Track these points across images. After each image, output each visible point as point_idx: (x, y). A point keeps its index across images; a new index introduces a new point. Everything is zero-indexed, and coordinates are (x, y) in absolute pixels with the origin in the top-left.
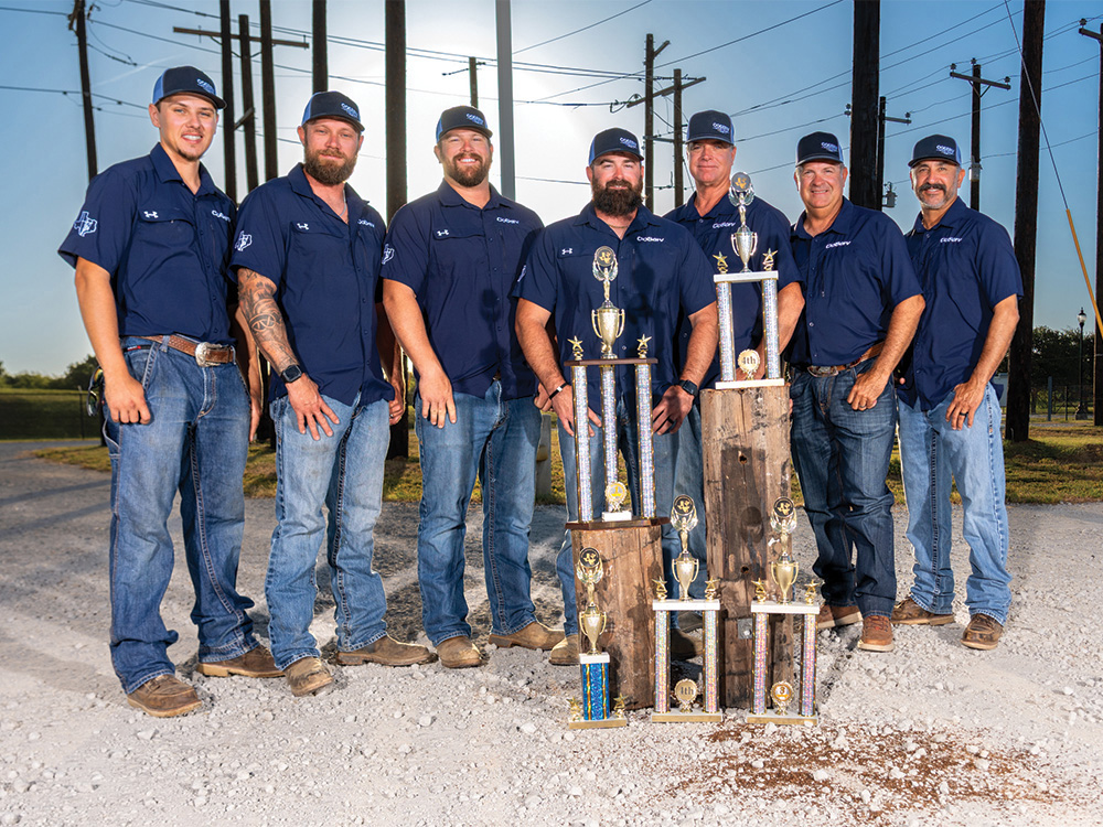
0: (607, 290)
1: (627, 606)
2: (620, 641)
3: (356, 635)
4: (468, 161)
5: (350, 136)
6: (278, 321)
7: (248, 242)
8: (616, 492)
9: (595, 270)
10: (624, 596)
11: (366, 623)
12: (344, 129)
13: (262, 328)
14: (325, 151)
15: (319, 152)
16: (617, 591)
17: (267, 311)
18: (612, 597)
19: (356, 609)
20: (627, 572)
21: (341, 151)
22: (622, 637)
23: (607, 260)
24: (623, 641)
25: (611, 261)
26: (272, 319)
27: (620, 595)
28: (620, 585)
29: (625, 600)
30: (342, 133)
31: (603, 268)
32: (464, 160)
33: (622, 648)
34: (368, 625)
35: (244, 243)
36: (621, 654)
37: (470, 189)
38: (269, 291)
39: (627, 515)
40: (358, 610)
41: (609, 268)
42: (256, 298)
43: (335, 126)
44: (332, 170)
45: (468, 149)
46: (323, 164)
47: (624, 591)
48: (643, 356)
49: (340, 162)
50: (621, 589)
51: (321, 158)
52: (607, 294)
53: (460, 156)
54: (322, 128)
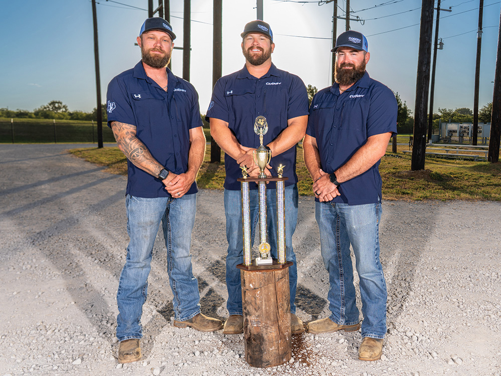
0: (261, 139)
1: (267, 313)
2: (263, 332)
3: (183, 314)
4: (255, 50)
5: (168, 41)
6: (144, 149)
7: (114, 107)
8: (264, 247)
9: (255, 129)
10: (266, 308)
11: (188, 307)
12: (165, 37)
13: (138, 156)
14: (154, 49)
15: (150, 50)
16: (262, 305)
17: (137, 146)
18: (259, 308)
19: (183, 300)
20: (267, 295)
21: (162, 49)
22: (264, 329)
23: (262, 123)
24: (265, 331)
25: (264, 124)
26: (141, 149)
27: (264, 307)
28: (264, 302)
29: (266, 310)
30: (162, 39)
31: (259, 128)
32: (253, 50)
33: (264, 335)
34: (189, 309)
35: (111, 108)
36: (263, 338)
37: (256, 67)
38: (133, 135)
39: (270, 261)
40: (185, 301)
41: (263, 128)
42: (128, 141)
43: (159, 35)
44: (158, 59)
45: (255, 43)
46: (152, 56)
47: (266, 305)
48: (280, 176)
49: (162, 55)
50: (264, 304)
51: (151, 53)
52: (261, 142)
53: (251, 48)
54: (151, 36)
